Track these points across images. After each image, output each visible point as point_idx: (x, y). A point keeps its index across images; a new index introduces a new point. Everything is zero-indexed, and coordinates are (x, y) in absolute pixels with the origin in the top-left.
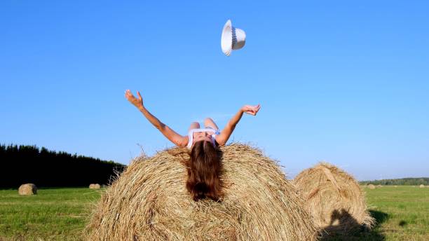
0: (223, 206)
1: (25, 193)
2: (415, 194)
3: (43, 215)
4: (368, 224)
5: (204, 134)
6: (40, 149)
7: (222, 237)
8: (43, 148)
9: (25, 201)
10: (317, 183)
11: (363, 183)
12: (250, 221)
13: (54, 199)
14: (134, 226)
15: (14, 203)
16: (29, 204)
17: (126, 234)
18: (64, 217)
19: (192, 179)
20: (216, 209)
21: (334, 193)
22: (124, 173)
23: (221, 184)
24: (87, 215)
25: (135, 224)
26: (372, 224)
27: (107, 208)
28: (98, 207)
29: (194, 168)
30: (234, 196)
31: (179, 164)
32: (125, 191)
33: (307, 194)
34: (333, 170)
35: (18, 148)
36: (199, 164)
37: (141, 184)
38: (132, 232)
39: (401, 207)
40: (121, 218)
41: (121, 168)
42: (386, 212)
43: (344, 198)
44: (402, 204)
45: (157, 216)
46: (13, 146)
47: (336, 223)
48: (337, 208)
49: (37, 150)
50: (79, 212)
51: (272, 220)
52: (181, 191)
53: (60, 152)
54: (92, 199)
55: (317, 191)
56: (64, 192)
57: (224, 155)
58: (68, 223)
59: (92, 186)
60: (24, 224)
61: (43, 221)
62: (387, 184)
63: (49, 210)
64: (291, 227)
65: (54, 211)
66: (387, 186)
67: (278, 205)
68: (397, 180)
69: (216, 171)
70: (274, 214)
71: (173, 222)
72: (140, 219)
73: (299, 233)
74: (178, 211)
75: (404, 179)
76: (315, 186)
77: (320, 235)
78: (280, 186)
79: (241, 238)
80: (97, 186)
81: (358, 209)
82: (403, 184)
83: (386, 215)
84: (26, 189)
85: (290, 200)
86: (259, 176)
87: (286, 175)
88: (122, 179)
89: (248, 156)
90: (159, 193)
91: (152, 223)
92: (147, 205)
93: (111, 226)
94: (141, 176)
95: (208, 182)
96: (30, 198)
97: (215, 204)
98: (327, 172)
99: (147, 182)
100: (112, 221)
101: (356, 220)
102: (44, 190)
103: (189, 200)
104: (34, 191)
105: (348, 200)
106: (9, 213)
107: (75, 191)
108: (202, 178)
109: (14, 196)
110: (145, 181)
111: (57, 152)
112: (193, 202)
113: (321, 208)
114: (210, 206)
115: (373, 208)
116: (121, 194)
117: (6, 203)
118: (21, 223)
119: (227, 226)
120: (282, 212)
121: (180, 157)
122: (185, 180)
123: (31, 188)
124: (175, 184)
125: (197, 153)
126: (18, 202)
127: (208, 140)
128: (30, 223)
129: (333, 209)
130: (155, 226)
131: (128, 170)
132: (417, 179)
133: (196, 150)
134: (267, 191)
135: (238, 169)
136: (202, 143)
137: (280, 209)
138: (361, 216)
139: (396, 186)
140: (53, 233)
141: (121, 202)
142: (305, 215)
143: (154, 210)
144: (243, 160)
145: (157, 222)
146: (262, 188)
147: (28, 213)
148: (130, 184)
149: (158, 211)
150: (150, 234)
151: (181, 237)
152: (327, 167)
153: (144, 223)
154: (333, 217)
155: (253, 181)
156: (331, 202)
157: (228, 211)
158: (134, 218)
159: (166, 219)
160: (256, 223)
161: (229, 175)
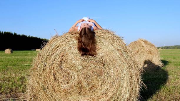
0: (96, 59)
1: (7, 53)
3: (14, 62)
4: (160, 66)
5: (86, 24)
6: (13, 34)
7: (95, 74)
8: (15, 33)
9: (7, 56)
11: (159, 48)
12: (109, 66)
14: (53, 69)
15: (2, 57)
16: (9, 58)
17: (50, 72)
20: (92, 61)
21: (145, 52)
22: (48, 43)
25: (54, 68)
26: (162, 66)
27: (40, 60)
28: (36, 59)
30: (101, 54)
31: (74, 39)
32: (48, 52)
34: (145, 42)
37: (56, 48)
38: (52, 71)
39: (174, 58)
40: (47, 65)
41: (46, 41)
42: (167, 60)
43: (150, 55)
44: (174, 57)
45: (64, 64)
46: (3, 32)
49: (12, 34)
51: (120, 65)
52: (76, 52)
53: (22, 35)
55: (138, 52)
57: (96, 34)
58: (26, 66)
59: (37, 50)
60: (6, 66)
61: (15, 65)
63: (18, 60)
64: (128, 69)
66: (167, 49)
67: (122, 59)
68: (171, 46)
69: (93, 42)
70: (121, 63)
71: (72, 67)
72: (56, 65)
73: (132, 71)
74: (74, 62)
75: (175, 46)
76: (137, 49)
77: (142, 72)
78: (123, 49)
79: (104, 74)
81: (156, 60)
82: (174, 48)
83: (168, 62)
84: (8, 51)
85: (128, 56)
86: (113, 44)
87: (126, 44)
88: (47, 46)
89: (108, 35)
90: (65, 53)
91: (62, 67)
93: (42, 69)
94: (56, 45)
95: (88, 48)
96: (10, 55)
97: (92, 58)
98: (143, 43)
99: (59, 48)
100: (43, 66)
102: (16, 52)
103: (79, 56)
104: (12, 52)
105: (152, 56)
109: (3, 54)
110: (58, 47)
111: (21, 35)
112: (81, 57)
113: (139, 59)
114: (89, 60)
115: (162, 58)
116: (46, 53)
118: (5, 66)
119: (98, 69)
120: (124, 61)
121: (75, 36)
123: (10, 51)
124: (72, 49)
126: (4, 57)
127: (88, 27)
128: (9, 66)
129: (145, 60)
130: (63, 69)
131: (50, 42)
134: (117, 52)
135: (103, 41)
136: (85, 28)
137: (123, 60)
138: (157, 62)
139: (171, 49)
140: (19, 71)
141: (47, 58)
142: (135, 63)
143: (63, 61)
144: (105, 37)
145: (64, 67)
146: (115, 50)
147: (8, 62)
148: (51, 49)
149: (64, 61)
150: (61, 72)
151: (76, 74)
152: (142, 41)
153: (58, 67)
154: (144, 63)
155: (110, 47)
156: (144, 56)
157: (98, 62)
158: (53, 65)
159: (69, 65)
160: (112, 67)
161: (99, 44)
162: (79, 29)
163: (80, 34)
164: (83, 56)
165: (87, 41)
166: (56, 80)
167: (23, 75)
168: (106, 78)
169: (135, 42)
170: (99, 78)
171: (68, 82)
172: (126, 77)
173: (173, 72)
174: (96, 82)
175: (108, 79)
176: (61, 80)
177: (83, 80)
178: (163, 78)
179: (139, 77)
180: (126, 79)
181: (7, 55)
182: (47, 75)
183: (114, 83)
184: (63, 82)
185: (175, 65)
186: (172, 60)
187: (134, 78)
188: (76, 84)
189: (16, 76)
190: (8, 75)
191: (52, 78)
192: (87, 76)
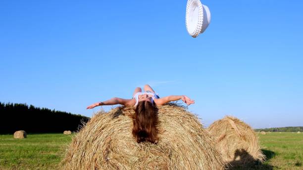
0: (159, 147)
1: (18, 137)
2: (294, 138)
3: (30, 153)
4: (261, 159)
5: (145, 96)
6: (29, 106)
7: (157, 168)
8: (31, 106)
9: (19, 143)
10: (225, 131)
11: (257, 130)
12: (177, 157)
13: (39, 141)
14: (95, 161)
15: (10, 145)
16: (21, 145)
17: (90, 166)
18: (46, 154)
19: (137, 128)
20: (153, 149)
21: (237, 137)
22: (88, 123)
23: (157, 132)
24: (62, 153)
25: (96, 159)
26: (263, 160)
27: (76, 148)
28: (70, 147)
29: (138, 120)
30: (166, 140)
31: (127, 117)
32: (89, 136)
33: (217, 138)
34: (236, 121)
35: (14, 105)
36: (141, 117)
37: (100, 131)
38: (93, 165)
39: (284, 147)
41: (86, 120)
42: (273, 151)
43: (244, 141)
44: (285, 145)
45: (111, 154)
46: (10, 104)
47: (238, 158)
48: (238, 148)
49: (27, 107)
50: (56, 151)
51: (193, 157)
52: (129, 136)
53: (43, 108)
54: (66, 141)
55: (225, 136)
56: (46, 137)
57: (159, 111)
58: (49, 158)
59: (66, 132)
60: (18, 159)
61: (31, 157)
62: (274, 131)
63: (35, 150)
64: (206, 162)
65: (39, 150)
66: (275, 133)
67: (197, 146)
68: (281, 128)
69: (153, 122)
70: (194, 152)
71: (123, 158)
72: (100, 156)
73: (212, 166)
74: (126, 150)
75: (287, 127)
76: (223, 133)
77: (227, 167)
78: (199, 132)
79: (170, 169)
80: (69, 132)
81: (253, 149)
82: (285, 131)
83: (273, 153)
84: (19, 134)
85: (205, 142)
86: (184, 125)
87: (203, 125)
88: (87, 127)
89: (176, 111)
90: (113, 137)
91: (108, 158)
92: (105, 146)
93: (79, 161)
94: (100, 125)
95: (147, 130)
96: (22, 141)
97: (153, 145)
98: (232, 122)
99: (105, 129)
100: (80, 157)
101: (252, 156)
102: (31, 135)
103: (134, 142)
104: (25, 136)
105: (247, 142)
106: (7, 151)
107: (53, 136)
108: (143, 127)
109: (11, 139)
110: (103, 129)
111: (41, 108)
112: (137, 144)
113: (227, 148)
114: (148, 147)
115: (265, 148)
116: (86, 138)
117: (5, 144)
118: (15, 158)
119: (161, 161)
120: (200, 151)
121: (128, 112)
122: (131, 128)
123: (23, 134)
124: (124, 131)
125: (140, 109)
126: (14, 144)
127: (148, 100)
128: (22, 159)
129: (236, 149)
130: (110, 161)
131: (91, 121)
132: (295, 128)
133: (139, 107)
134: (189, 136)
135: (169, 120)
136: (144, 102)
137: (199, 149)
138: (256, 154)
139: (280, 133)
140: (38, 166)
141: (86, 144)
142: (216, 153)
143: (109, 150)
144: (172, 114)
145: (111, 158)
146: (186, 134)
147: (20, 152)
148: (93, 131)
149: (112, 150)
150: (106, 166)
151: (128, 168)
152: (231, 119)
153: (103, 158)
154: (235, 154)
155: (179, 129)
156: (235, 144)
157: (162, 150)
158: (95, 155)
159: (118, 155)
160: (182, 159)
161: (163, 124)
163: (136, 110)
164: (139, 142)
165: (145, 121)
169: (220, 121)
173: (280, 168)
181: (17, 141)
185: (285, 158)
186: (281, 150)
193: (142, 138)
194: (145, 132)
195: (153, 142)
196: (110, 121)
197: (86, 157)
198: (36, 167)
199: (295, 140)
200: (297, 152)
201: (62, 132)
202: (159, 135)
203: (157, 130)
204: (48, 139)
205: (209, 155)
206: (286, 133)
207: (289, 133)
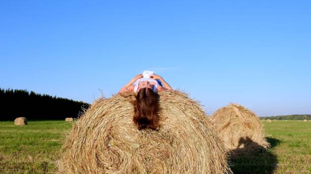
0: (160, 134)
1: (19, 124)
2: (301, 127)
3: (31, 140)
4: (265, 147)
5: (147, 83)
6: (30, 93)
7: (159, 155)
9: (19, 130)
10: (229, 118)
11: (261, 118)
12: (179, 144)
13: (40, 128)
14: (96, 148)
15: (11, 131)
16: (22, 132)
17: (91, 152)
18: (47, 141)
19: (137, 114)
20: (154, 136)
21: (241, 125)
22: (89, 109)
23: (158, 118)
24: (63, 140)
25: (97, 146)
26: (268, 147)
27: (77, 135)
28: (70, 134)
29: (139, 107)
30: (168, 127)
31: (128, 103)
32: (90, 122)
33: (220, 126)
34: (240, 108)
35: (14, 91)
37: (101, 117)
38: (94, 151)
39: (290, 135)
41: (87, 106)
42: (278, 139)
43: (249, 129)
45: (112, 141)
46: (10, 90)
47: (242, 146)
48: (243, 136)
49: (27, 93)
50: (58, 138)
51: (195, 143)
52: (130, 123)
53: (44, 95)
54: (66, 128)
55: (229, 124)
57: (161, 97)
58: (50, 145)
59: (67, 119)
60: (19, 146)
62: (280, 119)
63: (36, 136)
64: (208, 149)
65: (40, 137)
66: (282, 121)
67: (199, 133)
68: (287, 116)
70: (196, 139)
71: (124, 145)
72: (100, 142)
73: (214, 153)
74: (128, 137)
75: (293, 115)
76: (227, 121)
77: (229, 155)
78: (201, 119)
79: (172, 156)
80: (71, 119)
81: (258, 137)
82: (292, 119)
83: (278, 141)
84: (19, 121)
85: (207, 129)
88: (88, 114)
89: (178, 98)
90: (114, 124)
91: (109, 145)
92: (106, 133)
93: (80, 148)
94: (101, 112)
95: (149, 118)
96: (22, 128)
97: (154, 132)
98: (236, 110)
99: (106, 116)
100: (80, 143)
101: (257, 144)
102: (33, 122)
103: (135, 129)
104: (26, 123)
105: (251, 130)
106: (8, 138)
107: (55, 123)
108: (144, 114)
109: (11, 126)
110: (104, 115)
111: (42, 95)
112: (138, 131)
113: (231, 136)
114: (149, 134)
115: (269, 136)
116: (86, 124)
117: (5, 131)
118: (16, 145)
119: (163, 148)
120: (202, 138)
122: (133, 115)
123: (23, 121)
124: (125, 118)
125: (141, 96)
126: (14, 131)
128: (22, 146)
129: (240, 137)
130: (111, 147)
131: (92, 108)
132: (302, 116)
133: (140, 94)
134: (191, 123)
135: (171, 107)
136: (145, 89)
138: (259, 139)
139: (286, 121)
140: (39, 153)
141: (87, 131)
142: (218, 140)
143: (110, 136)
144: (174, 101)
145: (112, 144)
146: (188, 121)
147: (21, 139)
148: (93, 117)
149: (113, 137)
150: (107, 153)
151: (129, 155)
152: (236, 107)
153: (103, 145)
155: (181, 116)
156: (239, 131)
157: (163, 137)
158: (96, 141)
159: (119, 142)
160: (184, 146)
161: (164, 111)
162: (136, 90)
163: (138, 97)
164: (140, 129)
165: (147, 108)
166: (99, 164)
167: (45, 159)
168: (174, 162)
169: (225, 108)
170: (163, 162)
171: (118, 168)
172: (205, 161)
173: (285, 156)
174: (160, 168)
175: (177, 164)
176: (107, 165)
177: (139, 164)
178: (268, 166)
179: (224, 161)
180: (204, 164)
181: (18, 128)
182: (87, 157)
183: (187, 170)
184: (110, 167)
185: (290, 146)
186: (286, 138)
187: (217, 162)
188: (130, 171)
189: (35, 161)
190: (21, 159)
191: (94, 162)
192: (145, 159)
193: (143, 125)
194: (146, 118)
195: (154, 129)
196: (111, 107)
197: (87, 143)
198: (37, 153)
199: (301, 128)
200: (302, 140)
201: (64, 119)
202: (160, 122)
203: (158, 116)
204: (49, 126)
205: (211, 142)
206: (292, 121)
207: (295, 121)
